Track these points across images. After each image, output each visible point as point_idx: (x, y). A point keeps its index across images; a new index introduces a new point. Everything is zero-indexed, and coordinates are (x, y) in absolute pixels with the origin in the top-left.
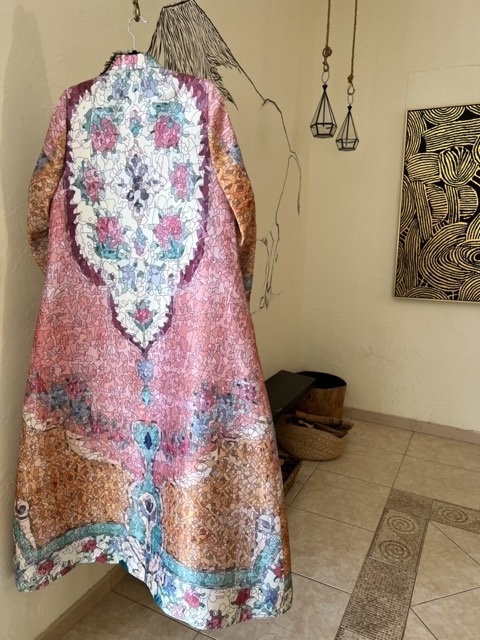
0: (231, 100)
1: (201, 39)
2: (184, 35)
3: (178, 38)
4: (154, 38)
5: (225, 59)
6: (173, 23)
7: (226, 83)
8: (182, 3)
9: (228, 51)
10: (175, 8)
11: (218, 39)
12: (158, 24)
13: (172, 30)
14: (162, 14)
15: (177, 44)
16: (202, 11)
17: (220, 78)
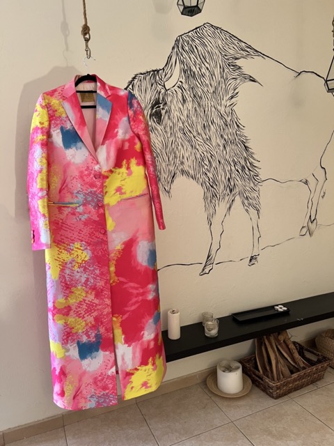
0: (254, 81)
1: (218, 47)
2: (199, 48)
3: (193, 52)
4: (170, 57)
5: (244, 53)
6: (188, 44)
7: (246, 70)
8: (196, 28)
9: (250, 47)
10: (190, 34)
11: (236, 42)
12: (173, 48)
13: (187, 48)
14: (177, 41)
15: (192, 56)
16: (217, 28)
17: (240, 68)
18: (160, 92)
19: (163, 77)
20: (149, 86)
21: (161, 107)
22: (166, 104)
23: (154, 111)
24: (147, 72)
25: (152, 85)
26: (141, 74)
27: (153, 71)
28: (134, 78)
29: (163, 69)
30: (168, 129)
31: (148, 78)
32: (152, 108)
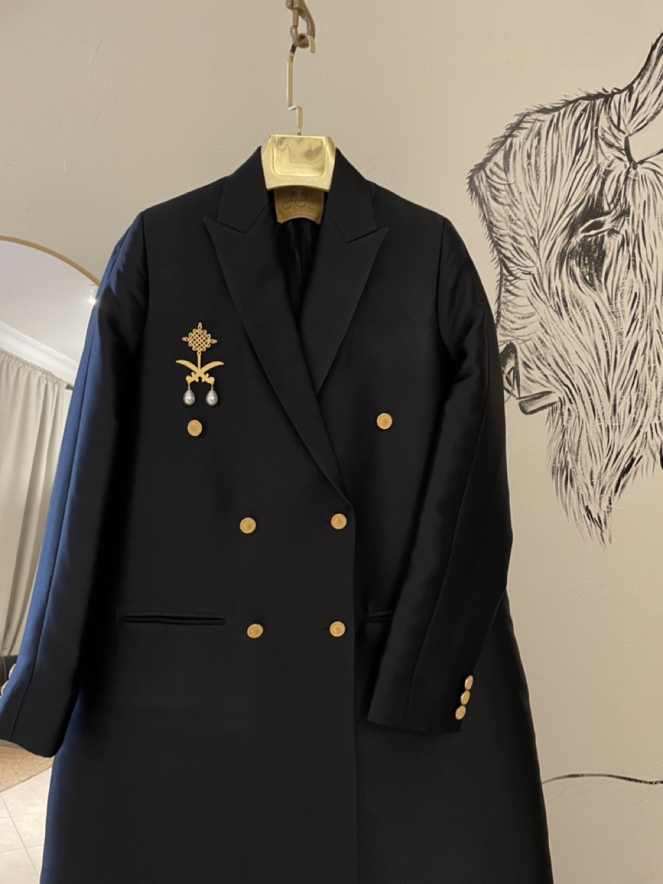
18: (607, 173)
19: (626, 116)
20: (568, 153)
21: (607, 226)
22: (625, 213)
23: (576, 240)
24: (568, 103)
25: (579, 149)
26: (544, 111)
27: (589, 97)
28: (516, 126)
29: (630, 88)
30: (624, 304)
31: (568, 123)
32: (572, 229)
